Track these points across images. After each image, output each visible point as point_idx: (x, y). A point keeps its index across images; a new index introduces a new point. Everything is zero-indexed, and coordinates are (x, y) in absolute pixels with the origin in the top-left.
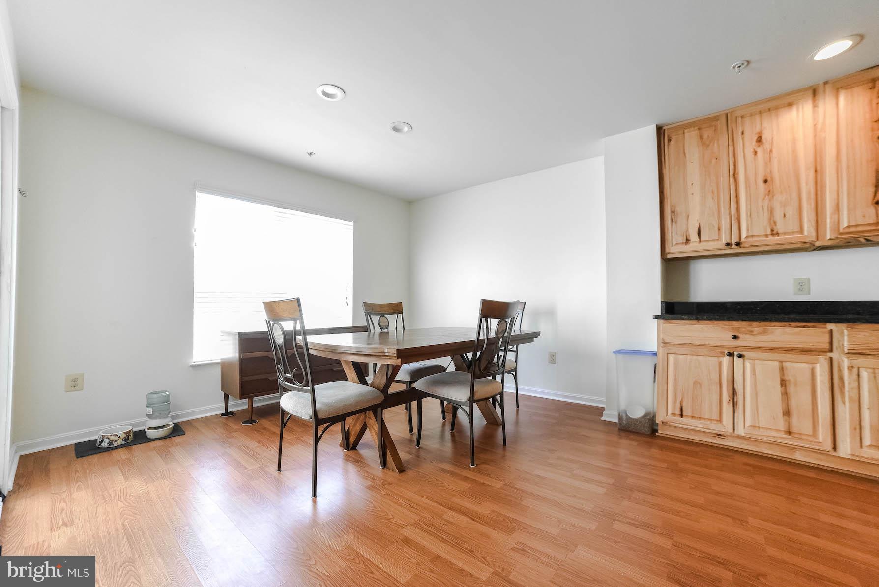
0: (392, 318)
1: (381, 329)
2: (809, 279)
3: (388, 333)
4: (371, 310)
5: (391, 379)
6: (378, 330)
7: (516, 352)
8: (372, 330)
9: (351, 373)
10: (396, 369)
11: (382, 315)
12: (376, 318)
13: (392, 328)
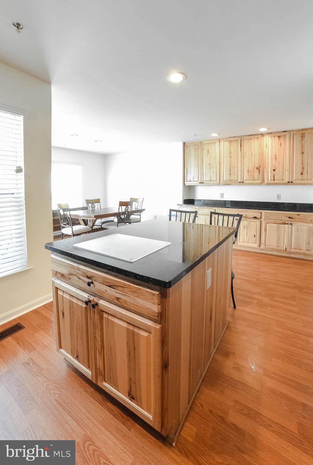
0: (96, 204)
1: (92, 208)
2: (223, 193)
3: (95, 210)
4: (88, 202)
5: (93, 225)
6: (91, 209)
7: (140, 215)
8: (89, 209)
9: (82, 222)
10: (95, 221)
11: (92, 204)
12: (90, 205)
13: (96, 208)
